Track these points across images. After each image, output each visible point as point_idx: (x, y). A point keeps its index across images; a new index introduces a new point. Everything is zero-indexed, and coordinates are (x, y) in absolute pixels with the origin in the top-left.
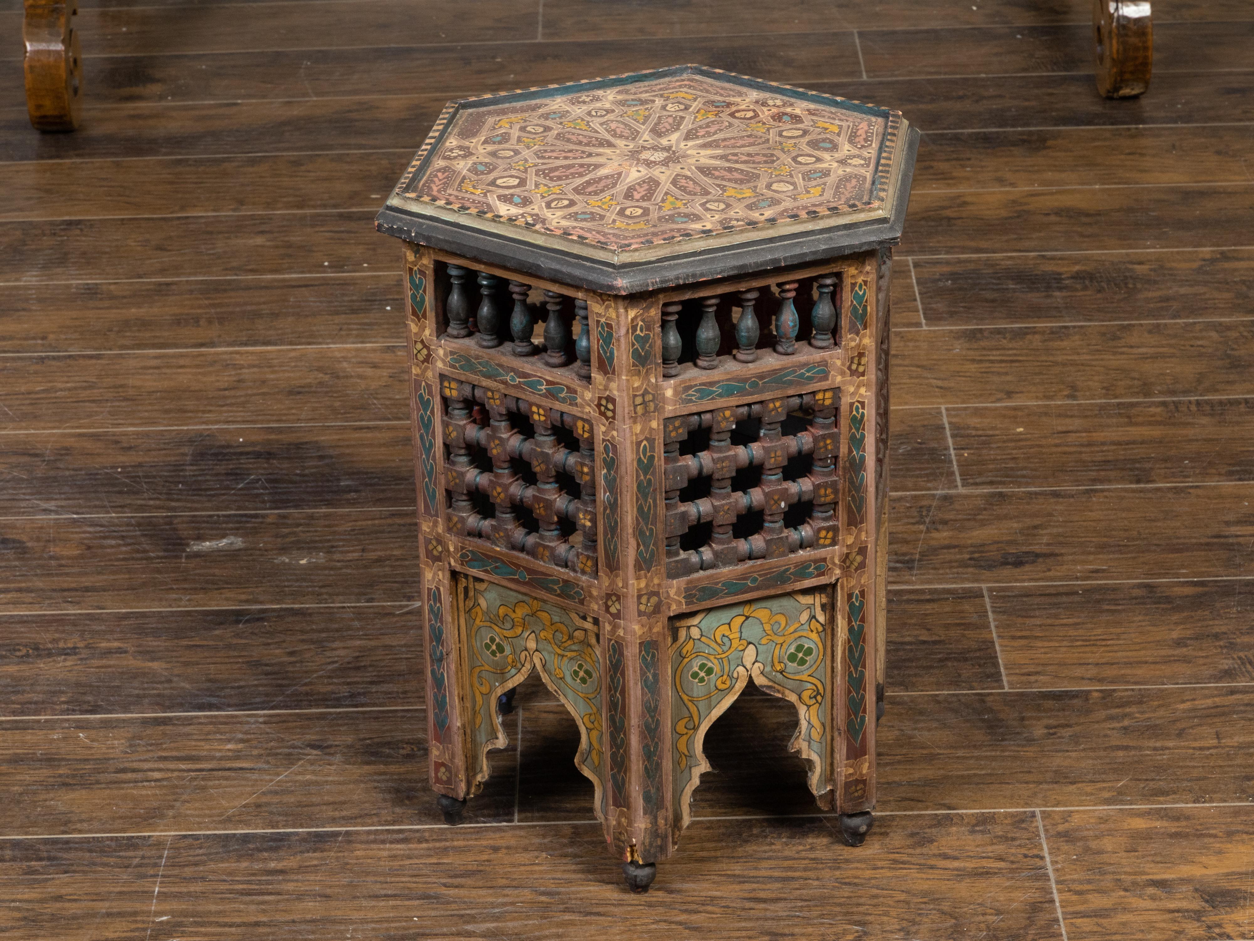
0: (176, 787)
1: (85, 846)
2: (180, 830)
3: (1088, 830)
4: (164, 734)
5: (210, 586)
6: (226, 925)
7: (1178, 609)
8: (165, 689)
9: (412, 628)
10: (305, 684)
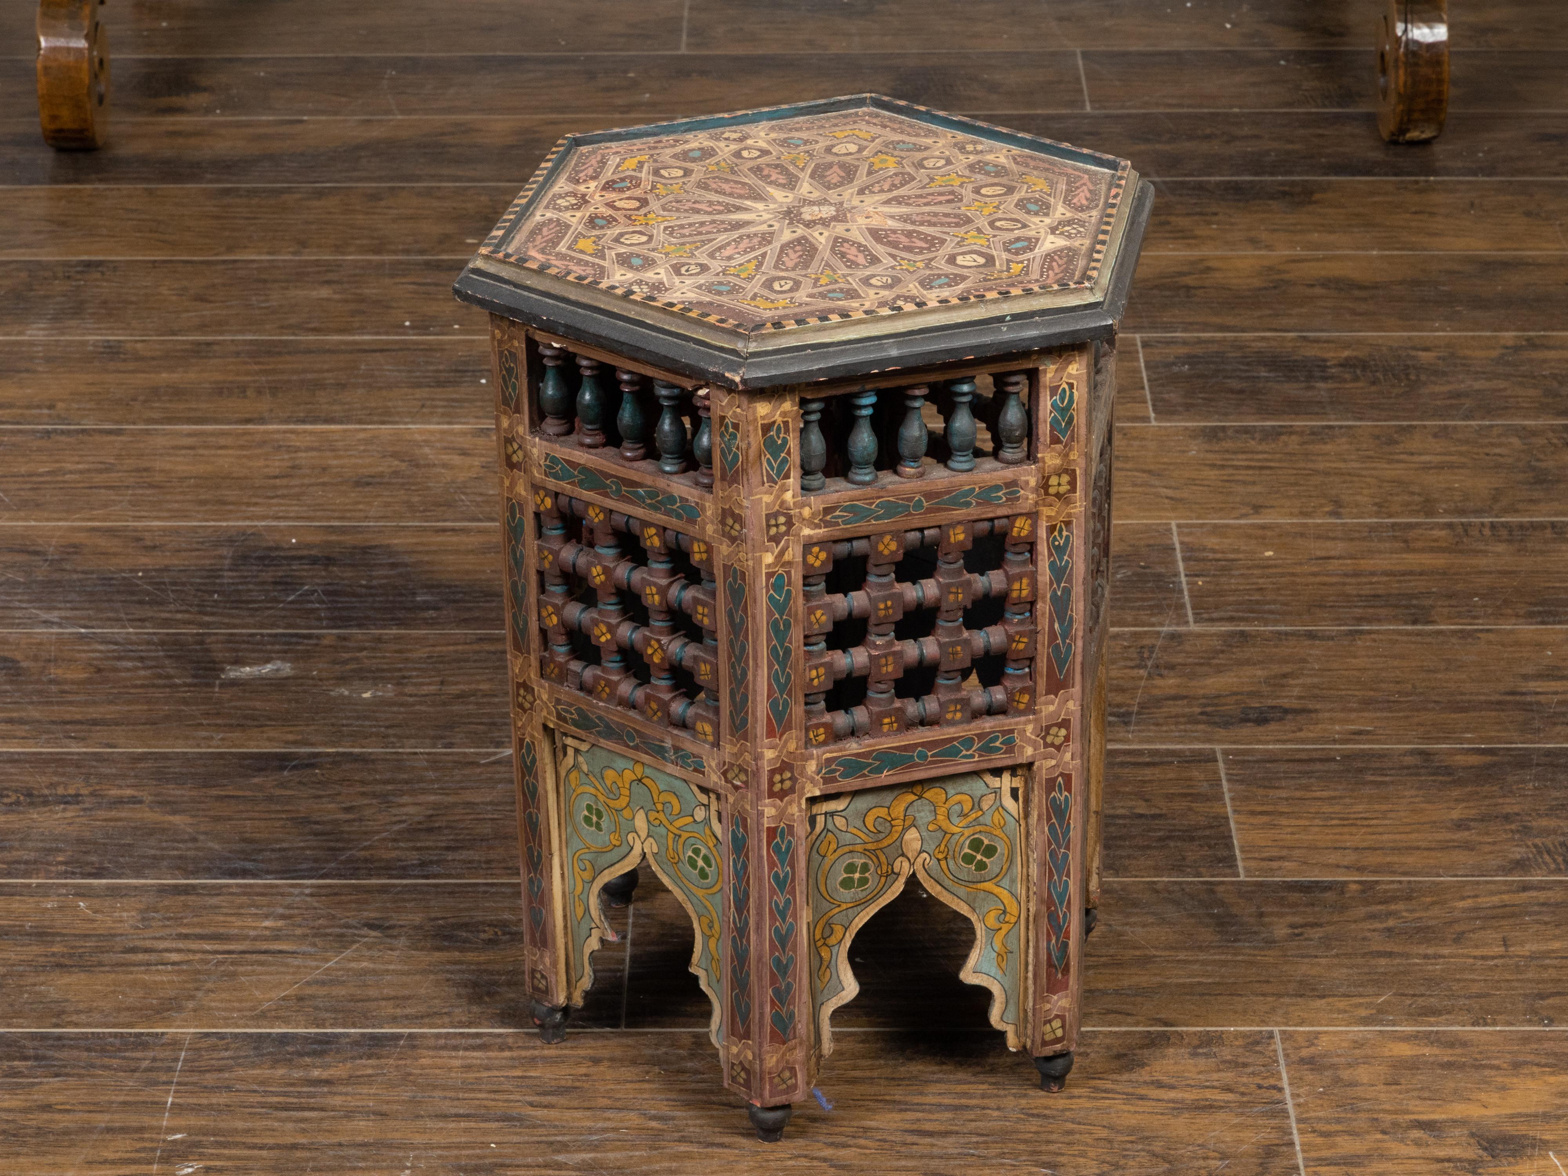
0: (198, 972)
1: (82, 1043)
2: (202, 1027)
3: (1339, 1056)
4: (185, 905)
5: (250, 723)
6: (254, 1147)
7: (1460, 782)
8: (189, 849)
9: (500, 781)
10: (365, 848)
